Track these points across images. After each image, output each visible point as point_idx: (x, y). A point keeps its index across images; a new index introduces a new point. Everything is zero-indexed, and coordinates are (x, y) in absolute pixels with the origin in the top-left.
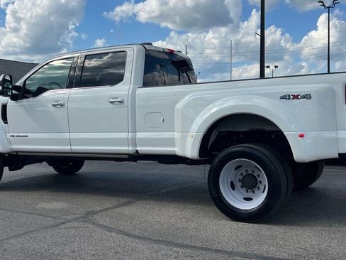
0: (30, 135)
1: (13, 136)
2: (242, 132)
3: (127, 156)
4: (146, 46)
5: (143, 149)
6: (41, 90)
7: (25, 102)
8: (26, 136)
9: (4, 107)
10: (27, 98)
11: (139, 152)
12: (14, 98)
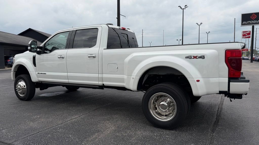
0: (47, 73)
1: (39, 73)
2: (162, 75)
3: (98, 87)
4: (109, 25)
5: (106, 83)
6: (54, 49)
7: (44, 55)
8: (45, 74)
9: (34, 58)
10: (46, 53)
11: (105, 85)
12: (39, 53)
